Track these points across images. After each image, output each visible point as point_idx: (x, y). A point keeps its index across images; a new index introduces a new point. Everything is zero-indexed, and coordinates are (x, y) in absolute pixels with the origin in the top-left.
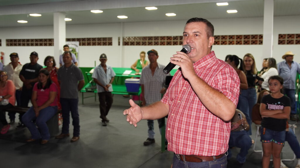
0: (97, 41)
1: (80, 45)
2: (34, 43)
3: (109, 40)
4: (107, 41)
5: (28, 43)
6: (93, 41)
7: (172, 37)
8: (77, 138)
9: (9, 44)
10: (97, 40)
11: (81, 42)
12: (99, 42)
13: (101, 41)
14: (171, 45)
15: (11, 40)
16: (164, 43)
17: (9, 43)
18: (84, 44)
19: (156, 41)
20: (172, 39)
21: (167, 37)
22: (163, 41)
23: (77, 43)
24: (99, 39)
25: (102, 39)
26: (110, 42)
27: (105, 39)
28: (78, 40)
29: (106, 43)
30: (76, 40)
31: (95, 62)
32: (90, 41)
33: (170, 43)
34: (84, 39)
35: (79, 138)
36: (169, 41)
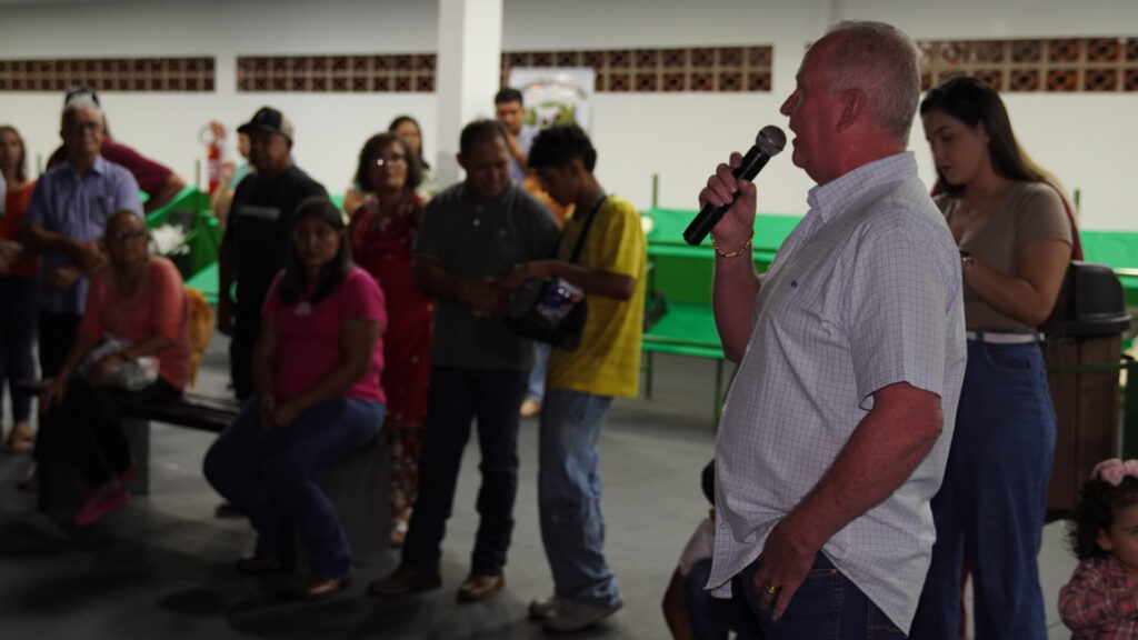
0: (689, 69)
1: (599, 87)
2: (370, 74)
3: (753, 63)
4: (746, 69)
5: (340, 74)
6: (667, 64)
7: (1123, 41)
8: (492, 581)
9: (252, 84)
10: (688, 59)
11: (606, 71)
12: (702, 70)
13: (710, 64)
14: (1111, 88)
15: (261, 62)
16: (1069, 80)
17: (252, 75)
18: (619, 85)
19: (1025, 66)
20: (1123, 53)
21: (1093, 42)
22: (1063, 65)
23: (586, 77)
24: (702, 55)
25: (717, 57)
26: (760, 69)
27: (731, 54)
28: (592, 59)
29: (739, 76)
30: (580, 59)
31: (656, 179)
32: (653, 65)
33: (1108, 82)
34: (619, 57)
35: (500, 585)
36: (1101, 65)
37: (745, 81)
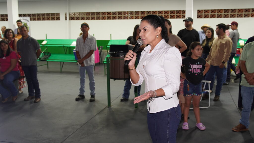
0: (46, 17)
1: (31, 20)
3: (57, 16)
4: (55, 17)
6: (42, 16)
7: (112, 12)
10: (46, 15)
11: (32, 17)
12: (48, 17)
13: (50, 16)
14: (110, 19)
16: (105, 18)
18: (34, 19)
19: (98, 16)
20: (112, 14)
21: (108, 12)
22: (104, 16)
23: (28, 18)
24: (48, 15)
25: (51, 15)
26: (58, 17)
27: (53, 14)
28: (29, 15)
29: (54, 18)
30: (27, 15)
31: (46, 35)
32: (40, 16)
33: (110, 18)
34: (34, 15)
36: (109, 16)
37: (56, 19)
